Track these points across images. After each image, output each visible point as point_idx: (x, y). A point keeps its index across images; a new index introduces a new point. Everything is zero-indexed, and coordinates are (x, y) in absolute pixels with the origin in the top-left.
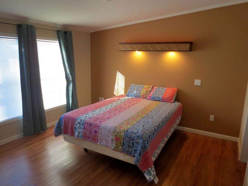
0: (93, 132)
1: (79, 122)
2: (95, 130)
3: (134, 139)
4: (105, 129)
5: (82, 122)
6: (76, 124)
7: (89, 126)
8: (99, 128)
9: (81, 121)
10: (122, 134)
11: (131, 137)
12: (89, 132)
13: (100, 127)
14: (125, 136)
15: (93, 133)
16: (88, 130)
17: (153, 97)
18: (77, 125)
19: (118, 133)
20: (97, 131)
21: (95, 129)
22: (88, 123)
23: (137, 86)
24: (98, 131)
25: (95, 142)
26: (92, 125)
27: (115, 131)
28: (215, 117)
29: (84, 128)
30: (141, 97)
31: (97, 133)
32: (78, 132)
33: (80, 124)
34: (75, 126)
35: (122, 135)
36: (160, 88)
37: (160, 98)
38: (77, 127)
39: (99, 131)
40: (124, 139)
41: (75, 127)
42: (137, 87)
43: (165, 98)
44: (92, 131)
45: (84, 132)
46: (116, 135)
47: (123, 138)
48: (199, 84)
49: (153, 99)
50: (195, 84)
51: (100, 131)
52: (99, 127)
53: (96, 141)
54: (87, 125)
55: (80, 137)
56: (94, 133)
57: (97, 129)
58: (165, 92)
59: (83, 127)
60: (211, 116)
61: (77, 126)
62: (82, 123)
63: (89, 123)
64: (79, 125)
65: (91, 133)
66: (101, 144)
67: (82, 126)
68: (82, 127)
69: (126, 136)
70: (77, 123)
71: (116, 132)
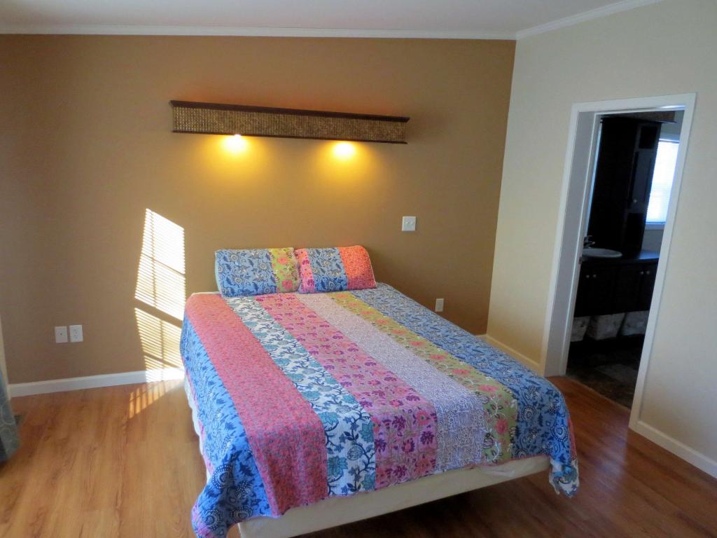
0: (417, 441)
1: (347, 434)
2: (422, 433)
3: (544, 403)
4: (458, 412)
5: (360, 429)
6: (333, 448)
7: (396, 429)
8: (436, 421)
9: (354, 426)
10: (512, 406)
11: (536, 403)
12: (403, 449)
13: (438, 415)
14: (522, 406)
15: (418, 446)
16: (397, 445)
17: (322, 283)
18: (339, 448)
19: (501, 408)
20: (433, 434)
21: (425, 429)
22: (387, 421)
23: (244, 255)
24: (437, 430)
25: (423, 474)
26: (404, 421)
27: (491, 405)
28: (445, 301)
29: (380, 445)
30: (282, 289)
31: (434, 440)
32: (352, 472)
33: (353, 439)
34: (329, 456)
35: (514, 408)
36: (320, 250)
37: (342, 280)
38: (343, 454)
39: (439, 431)
40: (518, 417)
41: (331, 460)
42: (246, 258)
43: (356, 278)
44: (415, 442)
45: (382, 460)
46: (498, 417)
47: (517, 414)
48: (413, 228)
49: (324, 286)
50: (403, 230)
51: (443, 429)
52: (434, 415)
53: (430, 468)
54: (388, 428)
55: (362, 489)
56: (424, 443)
57: (430, 426)
58: (343, 259)
59: (370, 444)
60: (437, 300)
61: (343, 451)
62: (360, 432)
63: (392, 419)
64: (348, 445)
65: (412, 450)
66: (448, 467)
67: (367, 440)
68: (365, 445)
69: (524, 405)
70: (335, 441)
71: (493, 407)
